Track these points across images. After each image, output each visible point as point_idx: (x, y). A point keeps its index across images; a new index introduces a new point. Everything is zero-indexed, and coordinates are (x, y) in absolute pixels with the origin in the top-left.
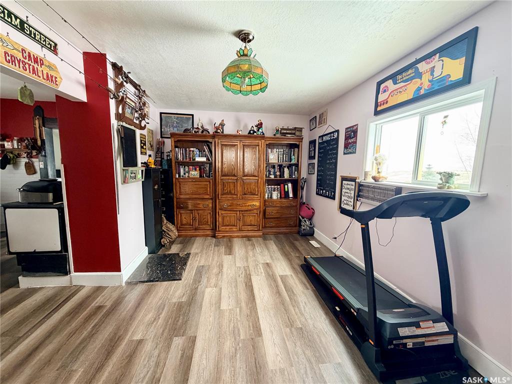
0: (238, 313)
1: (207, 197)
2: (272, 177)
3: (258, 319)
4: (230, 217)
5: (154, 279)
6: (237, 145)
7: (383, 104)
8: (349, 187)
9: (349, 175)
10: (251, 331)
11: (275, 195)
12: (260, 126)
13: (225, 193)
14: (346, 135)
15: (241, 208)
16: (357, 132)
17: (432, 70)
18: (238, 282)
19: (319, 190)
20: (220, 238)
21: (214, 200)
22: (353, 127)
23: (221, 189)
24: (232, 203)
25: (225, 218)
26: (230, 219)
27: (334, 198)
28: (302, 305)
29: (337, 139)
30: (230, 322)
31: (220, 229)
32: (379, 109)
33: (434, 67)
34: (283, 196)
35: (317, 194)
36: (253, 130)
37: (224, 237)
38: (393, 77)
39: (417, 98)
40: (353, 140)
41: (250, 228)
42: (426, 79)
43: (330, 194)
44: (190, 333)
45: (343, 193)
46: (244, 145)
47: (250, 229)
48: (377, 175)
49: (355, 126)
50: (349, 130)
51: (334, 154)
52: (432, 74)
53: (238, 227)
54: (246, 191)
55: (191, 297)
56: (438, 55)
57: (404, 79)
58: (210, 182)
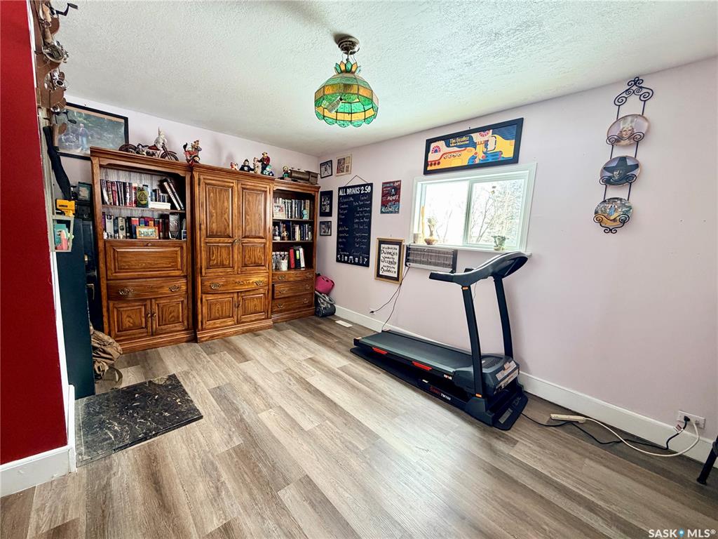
0: (333, 426)
1: (177, 273)
2: (278, 239)
3: (360, 422)
4: (221, 303)
5: (145, 434)
6: (232, 187)
7: (435, 164)
8: (390, 251)
9: (390, 238)
10: (365, 438)
11: (284, 266)
12: (265, 162)
13: (212, 266)
14: (383, 191)
15: (240, 287)
16: (400, 189)
17: (486, 143)
18: (295, 390)
19: (341, 257)
20: (206, 340)
21: (190, 278)
22: (394, 182)
23: (206, 259)
24: (226, 281)
25: (213, 307)
26: (222, 307)
27: (367, 265)
28: (387, 391)
29: (370, 194)
30: (332, 439)
31: (204, 326)
32: (429, 168)
33: (488, 141)
34: (293, 266)
35: (338, 261)
36: (248, 167)
37: (212, 337)
38: (446, 139)
39: (471, 167)
40: (394, 198)
41: (253, 317)
42: (480, 149)
43: (361, 260)
44: (294, 475)
45: (381, 258)
46: (243, 189)
47: (253, 319)
48: (430, 238)
49: (397, 182)
50: (388, 185)
51: (366, 211)
52: (486, 147)
53: (235, 317)
54: (248, 261)
55: (247, 435)
56: (491, 131)
57: (458, 144)
58: (182, 248)
